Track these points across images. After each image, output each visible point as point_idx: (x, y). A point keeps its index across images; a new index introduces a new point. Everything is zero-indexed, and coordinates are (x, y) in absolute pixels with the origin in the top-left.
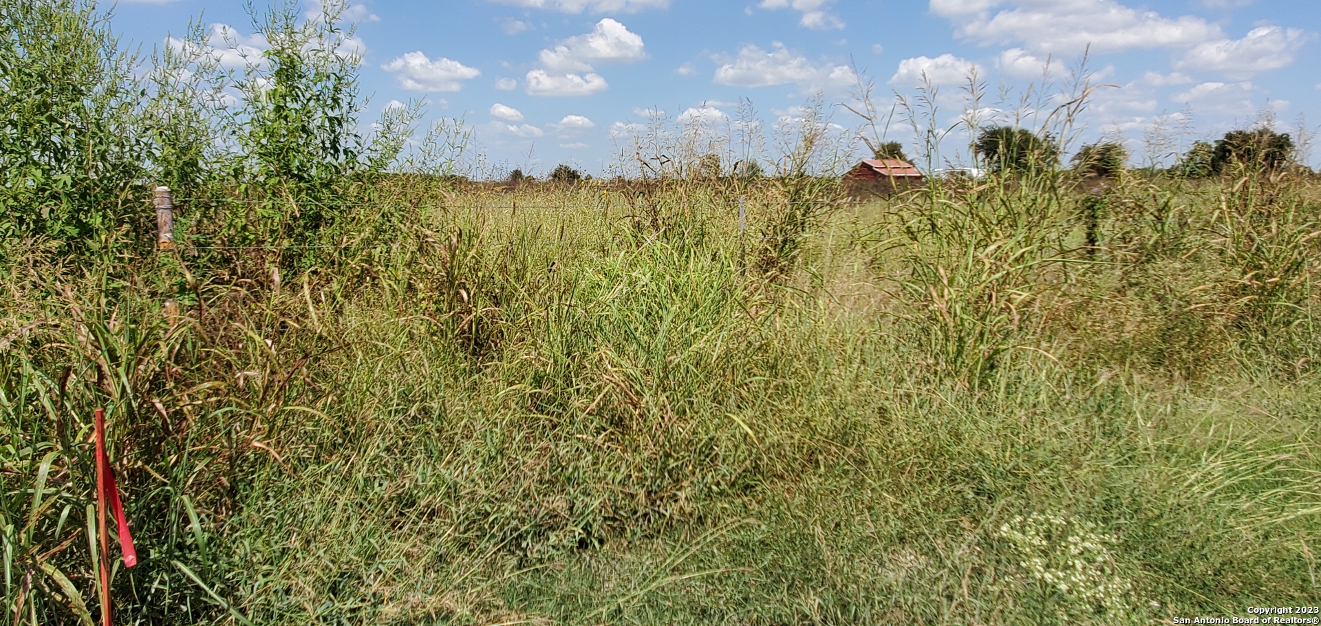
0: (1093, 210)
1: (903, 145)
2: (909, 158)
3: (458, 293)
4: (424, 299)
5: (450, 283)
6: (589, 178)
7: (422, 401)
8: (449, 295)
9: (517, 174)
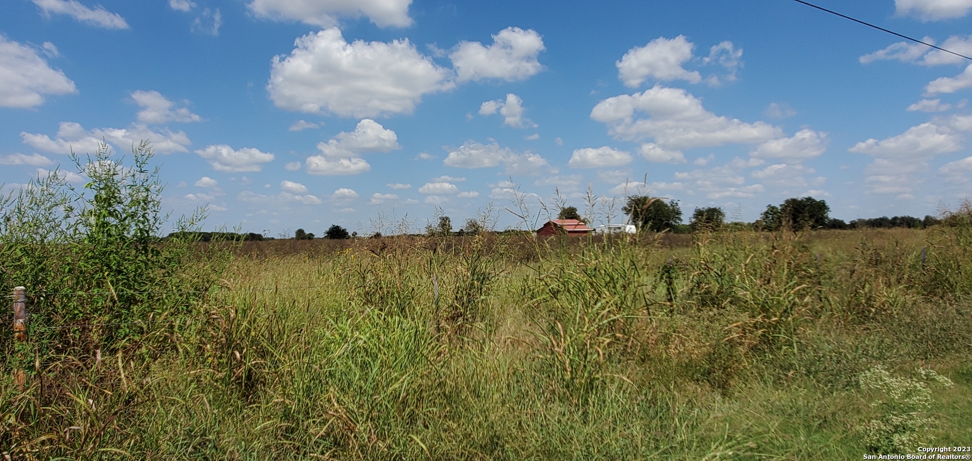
0: (669, 273)
1: (577, 209)
2: (582, 218)
3: (233, 353)
4: (210, 356)
5: (229, 345)
6: (355, 234)
7: (202, 436)
8: (227, 354)
9: (300, 233)
